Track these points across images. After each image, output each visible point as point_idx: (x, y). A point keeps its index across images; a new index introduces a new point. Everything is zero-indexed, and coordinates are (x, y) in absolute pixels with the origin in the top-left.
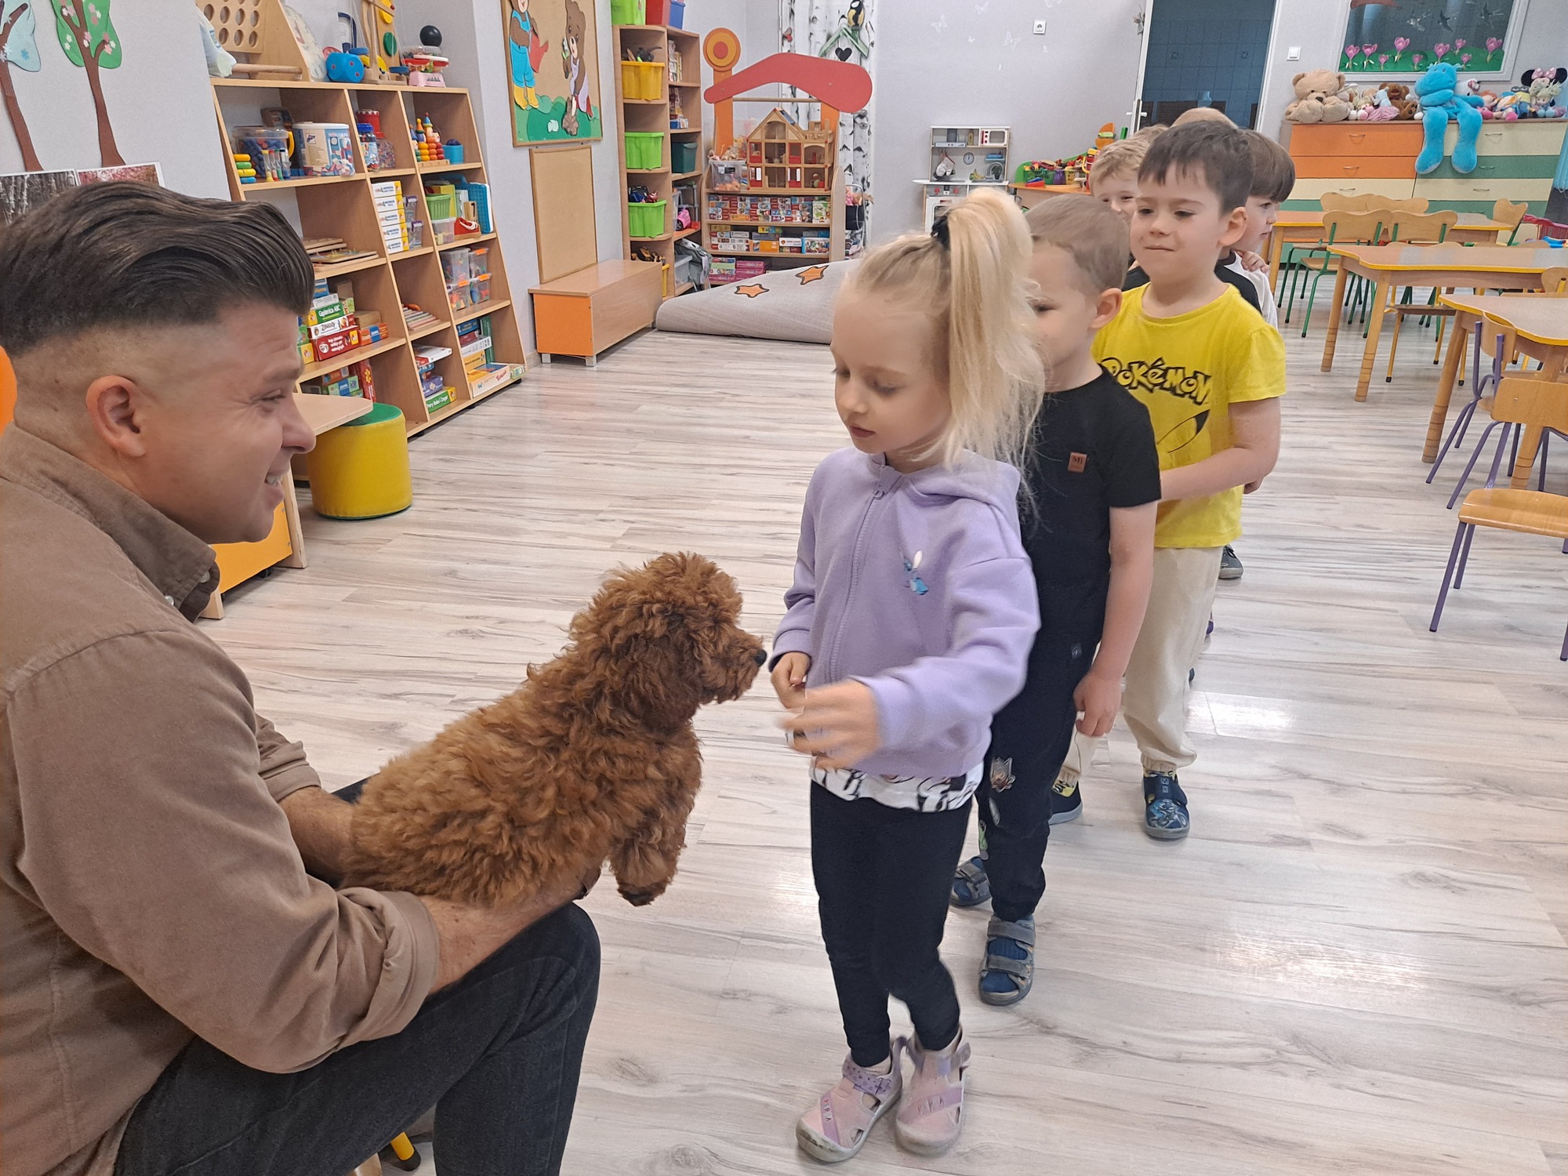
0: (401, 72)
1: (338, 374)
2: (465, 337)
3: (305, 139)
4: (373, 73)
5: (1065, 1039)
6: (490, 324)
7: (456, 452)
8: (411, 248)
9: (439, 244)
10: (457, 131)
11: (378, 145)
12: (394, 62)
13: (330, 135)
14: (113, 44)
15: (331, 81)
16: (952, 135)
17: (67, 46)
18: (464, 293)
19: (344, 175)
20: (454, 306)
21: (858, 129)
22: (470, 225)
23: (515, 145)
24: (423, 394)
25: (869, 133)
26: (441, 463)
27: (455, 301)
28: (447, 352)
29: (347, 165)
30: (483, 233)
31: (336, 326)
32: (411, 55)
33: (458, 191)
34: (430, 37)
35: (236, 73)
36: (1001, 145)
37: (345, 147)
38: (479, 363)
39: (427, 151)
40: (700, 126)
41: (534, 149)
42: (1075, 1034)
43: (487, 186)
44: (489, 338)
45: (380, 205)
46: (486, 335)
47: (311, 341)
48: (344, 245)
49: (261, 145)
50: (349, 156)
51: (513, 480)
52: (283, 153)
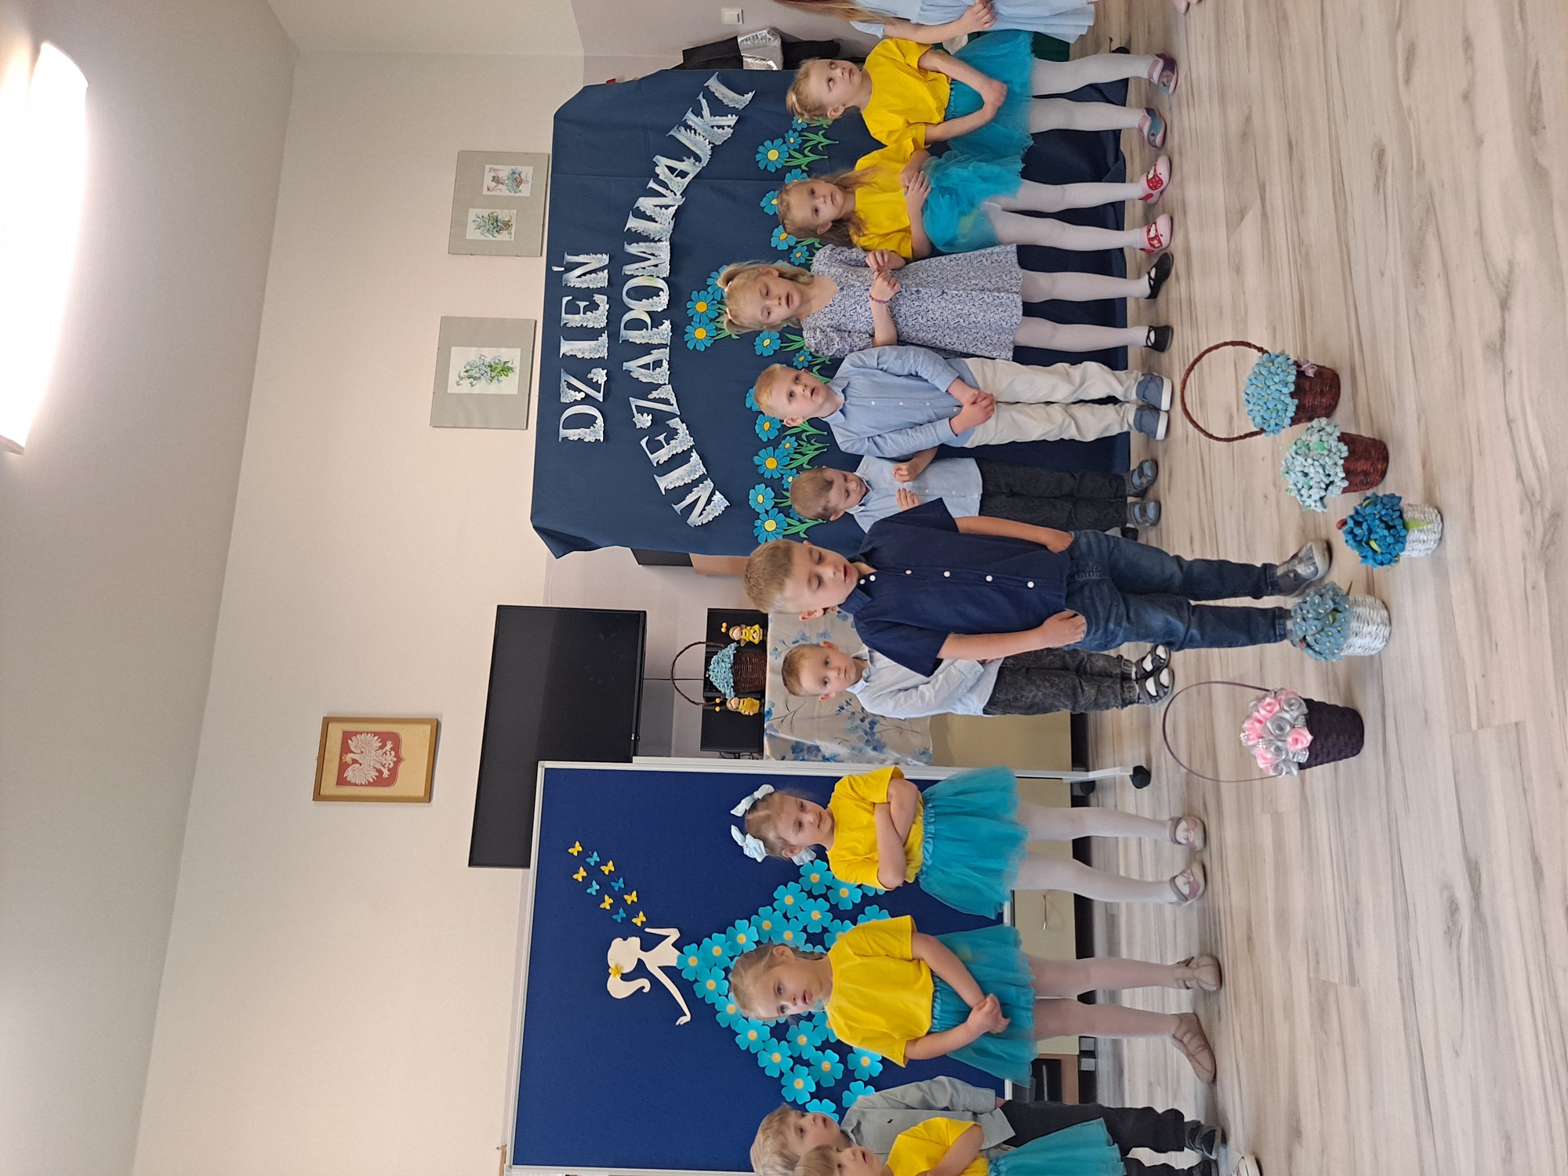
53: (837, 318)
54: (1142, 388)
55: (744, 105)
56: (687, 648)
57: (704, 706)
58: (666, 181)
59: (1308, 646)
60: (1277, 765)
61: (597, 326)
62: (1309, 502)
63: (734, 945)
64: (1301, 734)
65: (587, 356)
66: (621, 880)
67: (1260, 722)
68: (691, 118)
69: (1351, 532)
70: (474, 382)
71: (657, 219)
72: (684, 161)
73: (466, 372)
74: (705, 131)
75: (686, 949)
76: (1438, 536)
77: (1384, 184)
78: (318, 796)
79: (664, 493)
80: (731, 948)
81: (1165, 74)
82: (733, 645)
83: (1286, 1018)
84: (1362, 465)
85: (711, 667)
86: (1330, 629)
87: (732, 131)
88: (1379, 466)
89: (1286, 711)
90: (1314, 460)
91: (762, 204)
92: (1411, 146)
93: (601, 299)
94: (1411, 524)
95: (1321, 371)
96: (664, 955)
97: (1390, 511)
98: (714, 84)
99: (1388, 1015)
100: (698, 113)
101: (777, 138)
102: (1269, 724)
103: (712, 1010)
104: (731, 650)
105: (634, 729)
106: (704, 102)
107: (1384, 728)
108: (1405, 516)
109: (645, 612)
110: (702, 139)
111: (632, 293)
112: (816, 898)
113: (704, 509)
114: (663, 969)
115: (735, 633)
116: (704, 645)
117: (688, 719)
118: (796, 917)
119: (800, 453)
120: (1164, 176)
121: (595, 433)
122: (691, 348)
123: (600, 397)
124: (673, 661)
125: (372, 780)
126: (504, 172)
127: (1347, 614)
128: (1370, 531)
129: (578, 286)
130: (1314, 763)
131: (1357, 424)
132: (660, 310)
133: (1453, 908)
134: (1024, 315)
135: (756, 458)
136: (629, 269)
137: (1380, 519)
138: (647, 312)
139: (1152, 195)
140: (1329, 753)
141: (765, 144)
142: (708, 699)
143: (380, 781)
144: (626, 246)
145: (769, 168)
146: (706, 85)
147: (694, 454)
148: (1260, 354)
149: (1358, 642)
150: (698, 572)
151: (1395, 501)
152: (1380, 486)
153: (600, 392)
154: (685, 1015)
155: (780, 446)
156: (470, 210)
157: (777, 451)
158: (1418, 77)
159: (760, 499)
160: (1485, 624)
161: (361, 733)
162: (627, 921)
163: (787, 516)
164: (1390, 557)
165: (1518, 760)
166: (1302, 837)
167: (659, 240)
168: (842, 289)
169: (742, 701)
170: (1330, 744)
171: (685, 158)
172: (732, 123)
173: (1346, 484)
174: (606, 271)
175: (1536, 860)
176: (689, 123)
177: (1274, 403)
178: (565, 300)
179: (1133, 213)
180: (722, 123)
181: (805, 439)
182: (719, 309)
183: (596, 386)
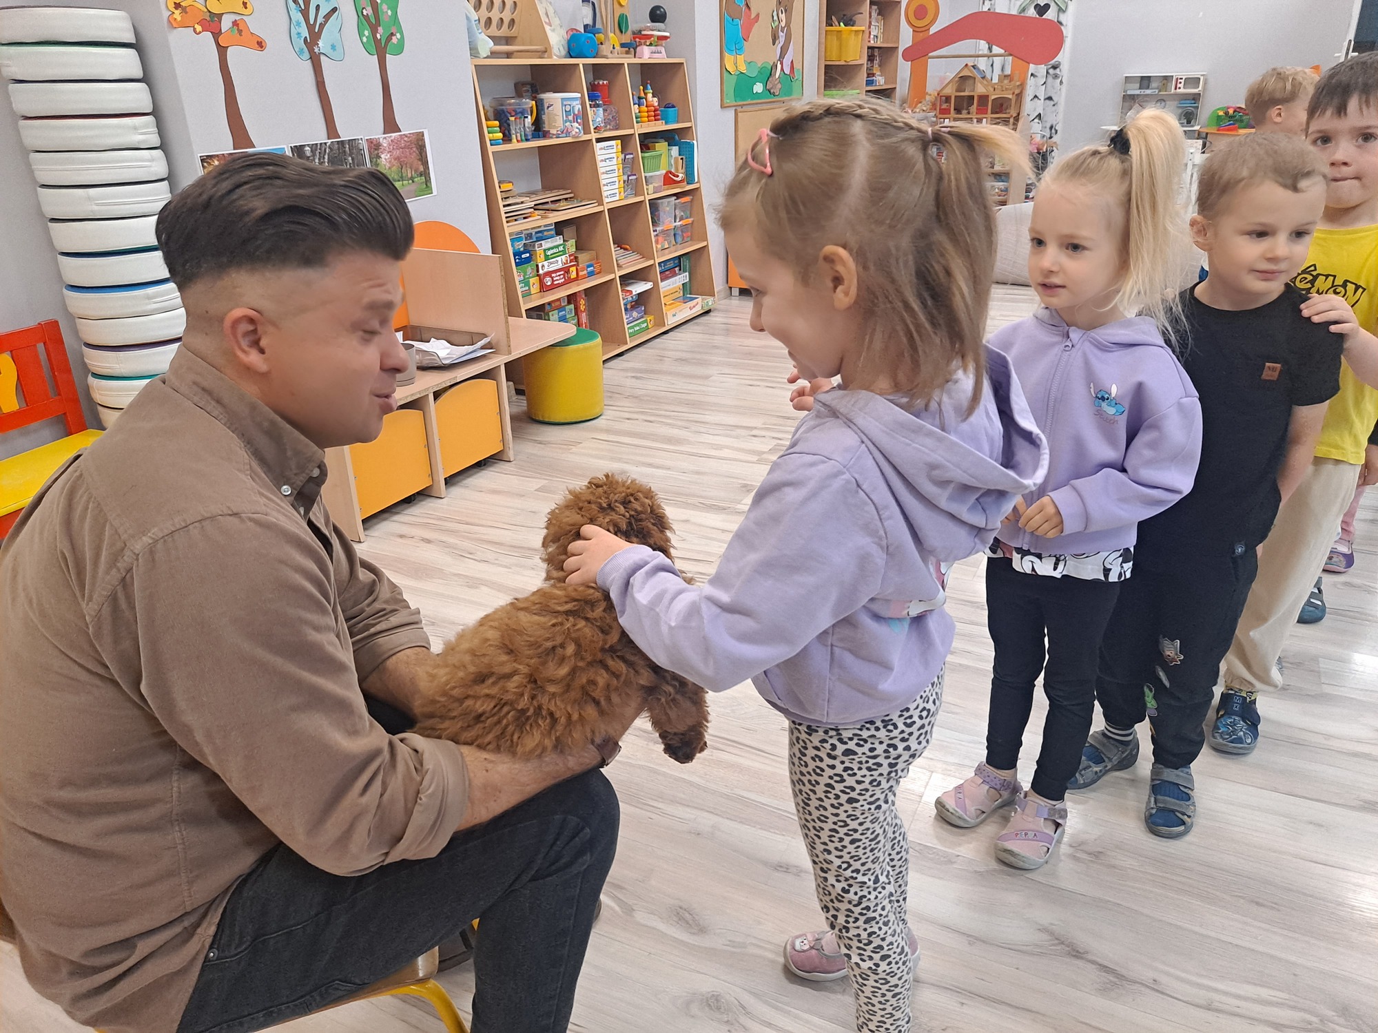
0: (630, 47)
1: (558, 303)
2: (667, 273)
3: (546, 107)
4: (605, 49)
5: (1094, 966)
6: (689, 262)
7: (647, 371)
8: (626, 197)
9: (649, 194)
10: (673, 96)
11: (605, 110)
12: (627, 38)
13: (565, 103)
14: (398, 36)
15: (572, 57)
16: (1145, 82)
17: (365, 39)
18: (668, 236)
19: (574, 137)
20: (659, 246)
21: (1050, 79)
22: (678, 176)
23: (723, 107)
24: (625, 321)
25: (1061, 82)
26: (634, 380)
27: (660, 241)
28: (649, 286)
29: (577, 128)
30: (688, 183)
31: (560, 262)
32: (640, 31)
33: (670, 148)
34: (657, 15)
35: (494, 54)
36: (1195, 91)
37: (576, 113)
38: (677, 295)
39: (646, 114)
40: (895, 82)
41: (739, 109)
42: (1106, 963)
43: (695, 142)
44: (687, 273)
45: (602, 161)
46: (685, 271)
47: (538, 275)
48: (572, 195)
49: (510, 113)
50: (579, 121)
51: (689, 397)
52: (526, 119)
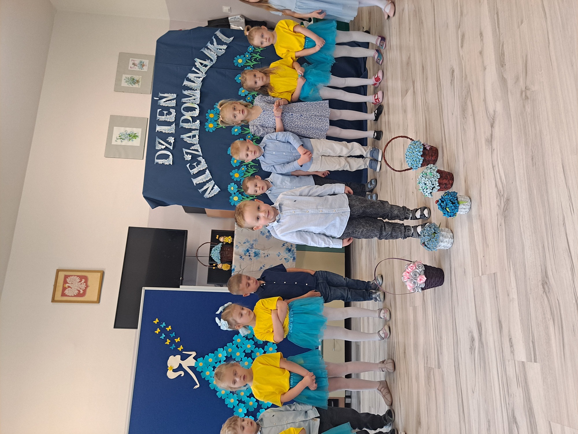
53: (262, 122)
54: (372, 153)
55: (230, 42)
56: (203, 244)
57: (209, 267)
58: (199, 68)
59: (425, 245)
60: (414, 288)
61: (171, 121)
62: (427, 194)
63: (217, 358)
64: (423, 277)
65: (167, 132)
66: (174, 333)
67: (408, 273)
68: (209, 45)
69: (440, 205)
70: (123, 141)
71: (195, 82)
72: (206, 61)
73: (119, 136)
74: (215, 50)
75: (198, 359)
76: (469, 207)
77: (454, 82)
78: (53, 300)
79: (195, 185)
80: (216, 359)
81: (382, 42)
82: (221, 244)
83: (416, 381)
84: (445, 181)
85: (212, 252)
86: (433, 239)
87: (225, 51)
88: (451, 182)
89: (417, 269)
90: (428, 179)
91: (236, 79)
92: (463, 69)
93: (173, 111)
94: (460, 202)
95: (432, 148)
96: (190, 362)
97: (453, 197)
98: (218, 33)
99: (450, 379)
100: (212, 43)
101: (242, 55)
102: (411, 274)
103: (208, 383)
104: (220, 245)
105: (181, 276)
106: (214, 40)
107: (451, 275)
108: (458, 199)
109: (187, 230)
110: (213, 53)
111: (185, 109)
112: (249, 340)
113: (210, 192)
114: (190, 367)
115: (221, 239)
116: (210, 244)
117: (203, 272)
118: (241, 347)
119: (248, 172)
120: (381, 77)
121: (169, 161)
122: (207, 131)
123: (171, 148)
124: (197, 250)
125: (76, 294)
126: (137, 61)
127: (439, 234)
128: (447, 205)
129: (164, 105)
130: (427, 288)
131: (444, 167)
132: (196, 116)
133: (473, 340)
134: (330, 125)
135: (231, 173)
136: (184, 100)
137: (450, 200)
138: (191, 117)
139: (376, 84)
140: (432, 284)
141: (237, 57)
142: (211, 264)
143: (79, 295)
144: (183, 91)
145: (238, 66)
146: (215, 33)
147: (207, 171)
148: (411, 141)
149: (442, 244)
150: (208, 216)
151: (455, 194)
152: (451, 189)
153: (171, 146)
154: (197, 385)
155: (240, 169)
156: (123, 75)
157: (239, 171)
158: (465, 45)
159: (232, 188)
160: (484, 238)
161: (72, 276)
162: (176, 349)
163: (242, 195)
164: (453, 214)
165: (495, 287)
166: (423, 315)
167: (196, 90)
168: (264, 111)
169: (223, 265)
170: (432, 281)
171: (207, 60)
172: (225, 48)
173: (439, 188)
174: (175, 100)
175: (500, 322)
176: (209, 47)
177: (416, 158)
178: (159, 110)
179: (370, 90)
180: (221, 48)
181: (250, 167)
182: (218, 117)
183: (170, 144)
